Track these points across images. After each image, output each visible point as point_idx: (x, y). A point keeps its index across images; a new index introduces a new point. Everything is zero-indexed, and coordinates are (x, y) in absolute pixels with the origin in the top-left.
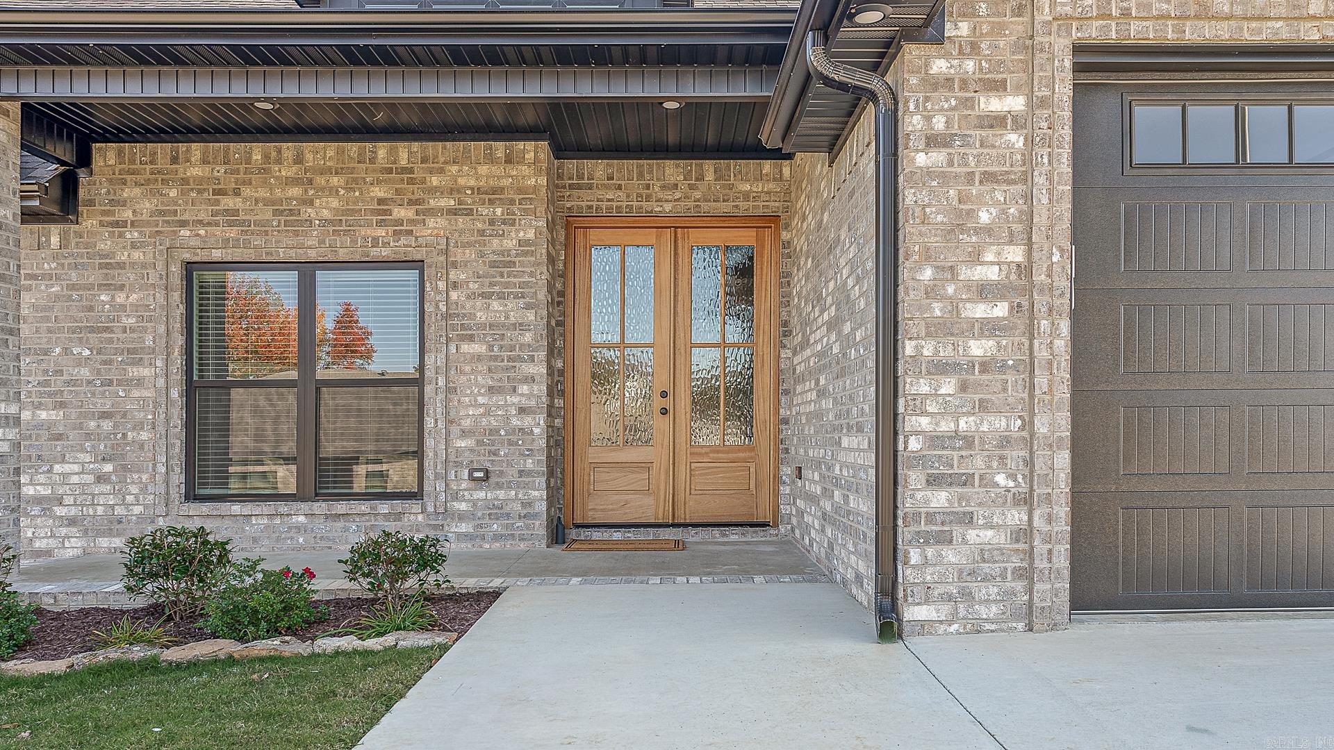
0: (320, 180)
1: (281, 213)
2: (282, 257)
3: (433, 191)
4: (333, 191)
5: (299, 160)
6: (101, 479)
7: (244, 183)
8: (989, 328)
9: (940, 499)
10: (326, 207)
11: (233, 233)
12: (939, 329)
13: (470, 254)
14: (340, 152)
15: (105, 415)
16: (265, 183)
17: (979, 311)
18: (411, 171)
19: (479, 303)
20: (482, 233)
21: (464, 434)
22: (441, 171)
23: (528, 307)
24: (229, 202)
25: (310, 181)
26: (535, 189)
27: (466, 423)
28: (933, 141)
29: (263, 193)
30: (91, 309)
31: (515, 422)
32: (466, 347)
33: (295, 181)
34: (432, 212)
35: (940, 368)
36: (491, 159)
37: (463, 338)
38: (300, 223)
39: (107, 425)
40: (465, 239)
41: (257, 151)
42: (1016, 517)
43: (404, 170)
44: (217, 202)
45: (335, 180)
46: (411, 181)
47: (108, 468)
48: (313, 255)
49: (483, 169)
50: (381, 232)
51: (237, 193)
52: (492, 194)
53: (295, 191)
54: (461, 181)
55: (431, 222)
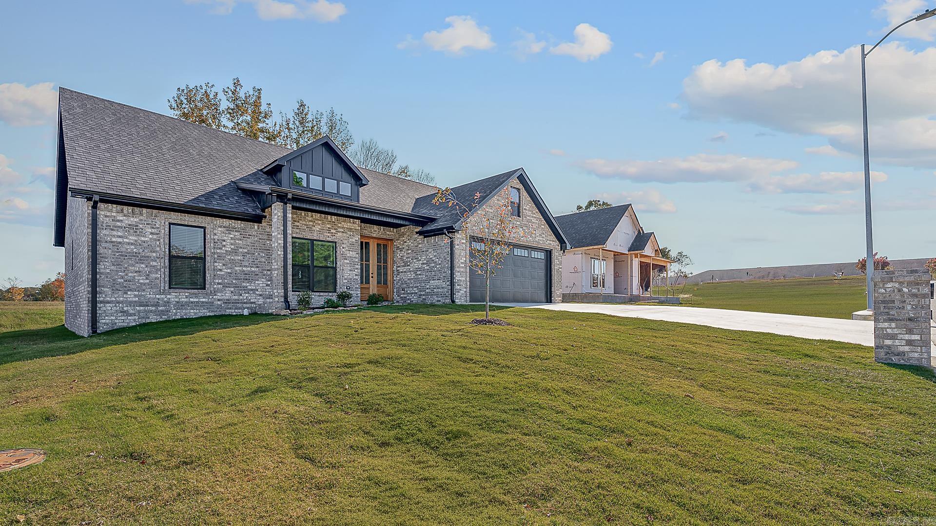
0: (316, 222)
1: (308, 228)
2: (308, 238)
3: (339, 227)
4: (319, 224)
5: (312, 216)
6: (267, 285)
7: (300, 220)
10: (317, 228)
11: (298, 231)
13: (346, 241)
14: (320, 216)
15: (268, 270)
16: (305, 221)
18: (335, 222)
19: (348, 252)
20: (348, 237)
21: (345, 279)
22: (341, 223)
23: (357, 254)
24: (297, 224)
25: (314, 221)
26: (358, 230)
27: (345, 277)
29: (304, 223)
30: (265, 245)
31: (354, 277)
32: (345, 261)
33: (311, 221)
34: (339, 232)
36: (350, 222)
37: (345, 259)
38: (312, 230)
39: (269, 273)
40: (345, 238)
41: (303, 213)
42: (465, 290)
43: (333, 222)
44: (294, 223)
45: (319, 222)
46: (335, 225)
47: (269, 283)
48: (315, 238)
49: (349, 224)
50: (329, 235)
51: (299, 222)
52: (350, 230)
53: (311, 223)
54: (345, 226)
55: (339, 234)
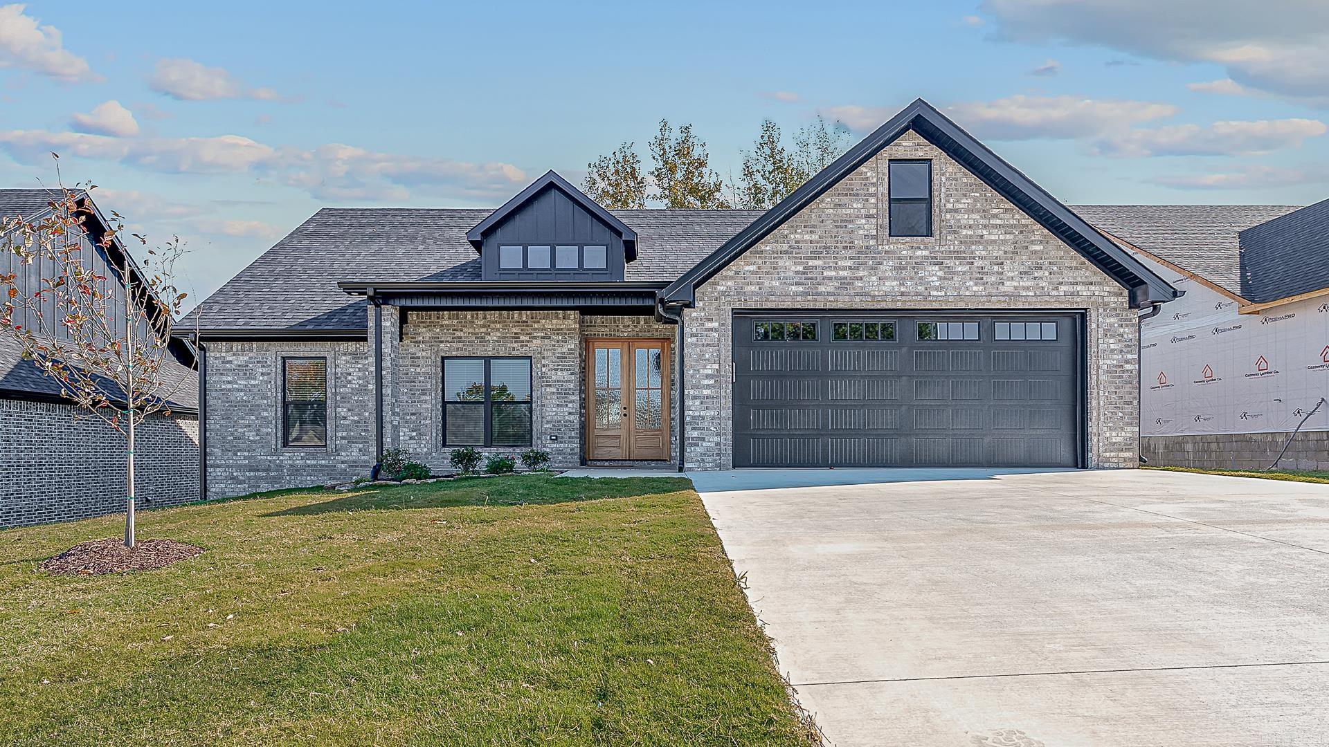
0: (493, 326)
1: (478, 338)
2: (479, 355)
3: (535, 329)
4: (498, 330)
5: (485, 318)
6: (411, 438)
7: (464, 327)
8: (708, 387)
9: (695, 434)
10: (494, 336)
11: (460, 345)
12: (694, 387)
13: (550, 354)
14: (500, 315)
15: (413, 414)
16: (472, 327)
17: (706, 382)
18: (527, 322)
19: (553, 372)
20: (554, 346)
21: (548, 422)
22: (539, 322)
23: (572, 374)
24: (458, 334)
25: (489, 326)
26: (574, 329)
27: (549, 418)
28: (692, 335)
29: (471, 330)
30: (407, 374)
31: (567, 418)
32: (548, 389)
33: (483, 326)
34: (535, 338)
35: (695, 398)
36: (557, 318)
37: (547, 386)
38: (486, 342)
39: (414, 418)
40: (547, 348)
41: (469, 314)
42: (717, 439)
43: (524, 322)
44: (454, 334)
45: (498, 326)
46: (527, 326)
47: (414, 434)
48: (490, 354)
49: (554, 321)
50: (516, 345)
51: (462, 331)
52: (558, 331)
53: (483, 330)
54: (546, 326)
55: (534, 341)
